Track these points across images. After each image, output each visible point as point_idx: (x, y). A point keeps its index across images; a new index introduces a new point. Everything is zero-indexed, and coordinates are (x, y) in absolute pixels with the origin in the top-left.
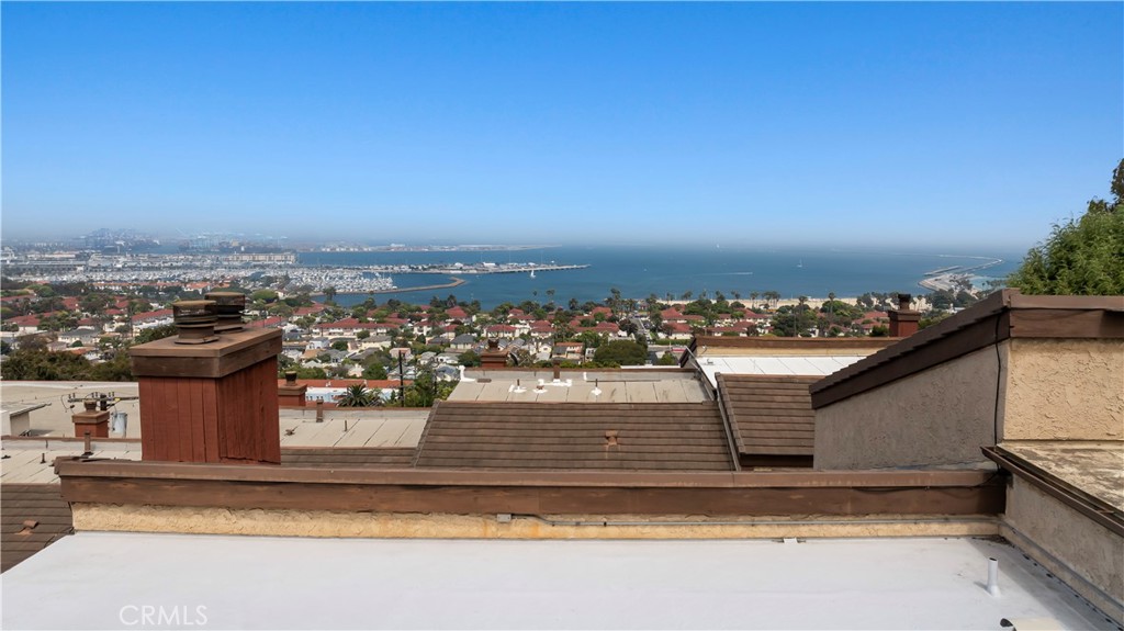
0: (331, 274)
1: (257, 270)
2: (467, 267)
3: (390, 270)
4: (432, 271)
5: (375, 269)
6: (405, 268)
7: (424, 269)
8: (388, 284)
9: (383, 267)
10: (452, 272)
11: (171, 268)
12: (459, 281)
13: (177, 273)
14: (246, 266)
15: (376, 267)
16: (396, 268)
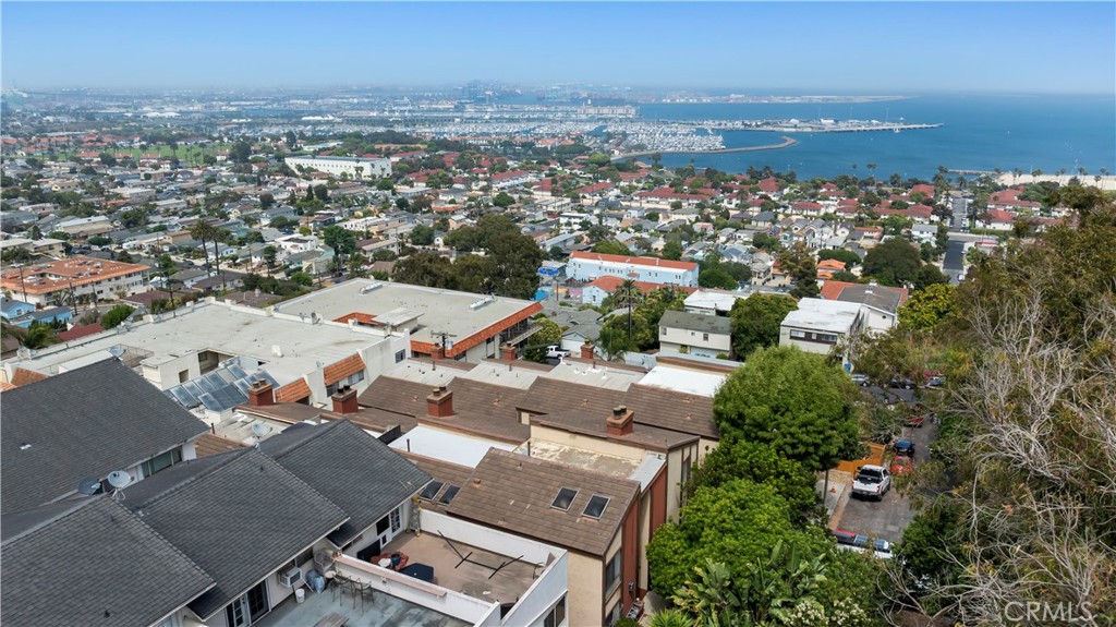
0: (667, 130)
1: (601, 123)
2: (802, 124)
3: (722, 127)
4: (765, 128)
5: (709, 125)
6: (738, 125)
7: (758, 126)
8: (717, 142)
9: (717, 122)
10: (785, 130)
11: (529, 120)
12: (791, 141)
13: (532, 125)
14: (591, 120)
15: (710, 122)
16: (730, 125)
